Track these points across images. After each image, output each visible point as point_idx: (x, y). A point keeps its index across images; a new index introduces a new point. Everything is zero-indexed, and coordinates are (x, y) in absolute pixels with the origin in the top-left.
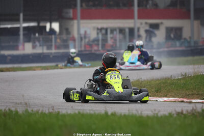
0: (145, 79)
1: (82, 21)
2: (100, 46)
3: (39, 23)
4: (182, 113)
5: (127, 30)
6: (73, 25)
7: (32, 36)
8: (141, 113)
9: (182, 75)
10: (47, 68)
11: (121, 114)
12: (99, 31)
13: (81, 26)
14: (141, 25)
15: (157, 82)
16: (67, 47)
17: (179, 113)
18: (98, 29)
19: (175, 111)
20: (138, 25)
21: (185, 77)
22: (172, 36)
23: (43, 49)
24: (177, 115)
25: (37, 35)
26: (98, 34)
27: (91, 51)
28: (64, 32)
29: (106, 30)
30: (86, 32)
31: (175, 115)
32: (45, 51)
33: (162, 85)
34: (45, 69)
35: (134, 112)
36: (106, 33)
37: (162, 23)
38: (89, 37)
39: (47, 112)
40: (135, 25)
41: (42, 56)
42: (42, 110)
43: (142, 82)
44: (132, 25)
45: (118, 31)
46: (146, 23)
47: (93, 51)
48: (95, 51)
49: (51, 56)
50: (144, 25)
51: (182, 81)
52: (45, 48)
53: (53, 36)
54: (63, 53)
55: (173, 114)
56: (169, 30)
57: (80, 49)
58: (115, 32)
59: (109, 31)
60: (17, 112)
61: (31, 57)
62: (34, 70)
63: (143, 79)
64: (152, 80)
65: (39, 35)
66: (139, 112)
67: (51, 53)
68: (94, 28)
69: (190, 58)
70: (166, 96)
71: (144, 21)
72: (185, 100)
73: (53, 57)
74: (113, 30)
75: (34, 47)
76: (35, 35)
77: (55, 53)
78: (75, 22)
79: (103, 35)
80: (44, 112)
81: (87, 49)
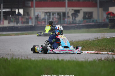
0: (75, 41)
1: (36, 8)
2: (46, 22)
3: (12, 9)
4: (101, 60)
5: (62, 14)
6: (31, 11)
7: (8, 17)
8: (78, 60)
9: (95, 38)
10: (18, 35)
11: (67, 60)
12: (46, 14)
13: (36, 11)
14: (69, 10)
15: (82, 42)
16: (28, 23)
17: (99, 59)
18: (45, 13)
19: (97, 58)
20: (68, 10)
21: (97, 40)
22: (87, 16)
23: (14, 24)
24: (98, 60)
25: (11, 16)
26: (45, 15)
27: (41, 25)
28: (26, 14)
29: (50, 13)
30: (38, 14)
31: (97, 61)
32: (15, 25)
33: (85, 44)
34: (17, 35)
35: (74, 59)
36: (50, 15)
37: (81, 9)
38: (40, 17)
39: (24, 59)
40: (66, 10)
41: (14, 28)
42: (21, 58)
43: (73, 42)
44: (64, 11)
45: (56, 14)
46: (72, 9)
47: (43, 25)
48: (44, 25)
49: (19, 28)
50: (71, 10)
51: (96, 42)
52: (15, 23)
53: (20, 17)
54: (26, 26)
55: (96, 60)
56: (85, 13)
57: (35, 24)
58: (55, 15)
59: (51, 14)
60: (7, 59)
61: (8, 28)
62: (11, 35)
63: (73, 41)
64: (79, 41)
65: (12, 16)
66: (77, 59)
67: (19, 26)
68: (43, 12)
69: (97, 29)
70: (88, 50)
71: (71, 8)
72: (99, 52)
73: (20, 28)
74: (53, 14)
75: (9, 23)
76: (9, 16)
77: (21, 26)
78: (32, 8)
79: (48, 16)
80: (22, 59)
81: (39, 24)
